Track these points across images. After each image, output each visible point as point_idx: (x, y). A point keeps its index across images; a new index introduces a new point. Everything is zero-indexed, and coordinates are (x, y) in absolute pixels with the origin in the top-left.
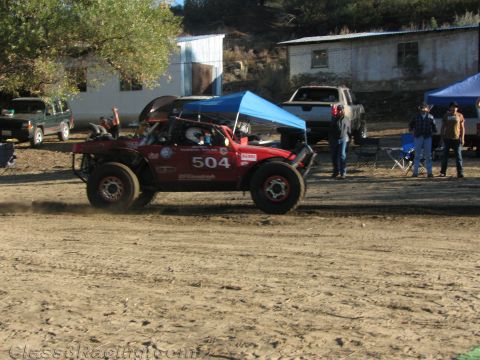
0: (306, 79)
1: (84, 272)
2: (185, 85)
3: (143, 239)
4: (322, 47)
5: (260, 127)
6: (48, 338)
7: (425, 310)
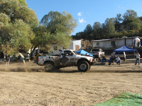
0: (95, 47)
4: (98, 42)
7: (96, 94)
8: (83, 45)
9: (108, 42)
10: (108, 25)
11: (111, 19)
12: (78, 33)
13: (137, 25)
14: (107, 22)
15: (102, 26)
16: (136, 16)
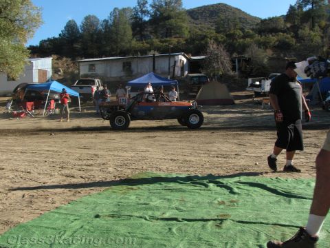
4: (93, 63)
7: (82, 177)
8: (55, 70)
9: (114, 63)
10: (116, 24)
11: (124, 10)
12: (45, 41)
13: (181, 27)
14: (115, 17)
15: (102, 25)
16: (180, 6)
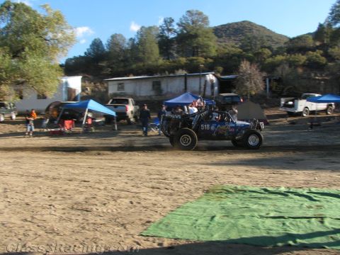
0: (115, 95)
1: (22, 175)
2: (65, 96)
3: (47, 161)
4: (122, 82)
5: (96, 114)
6: (7, 204)
7: (166, 189)
9: (144, 83)
11: (150, 28)
12: (71, 59)
14: (142, 35)
15: (128, 44)
16: (207, 24)
